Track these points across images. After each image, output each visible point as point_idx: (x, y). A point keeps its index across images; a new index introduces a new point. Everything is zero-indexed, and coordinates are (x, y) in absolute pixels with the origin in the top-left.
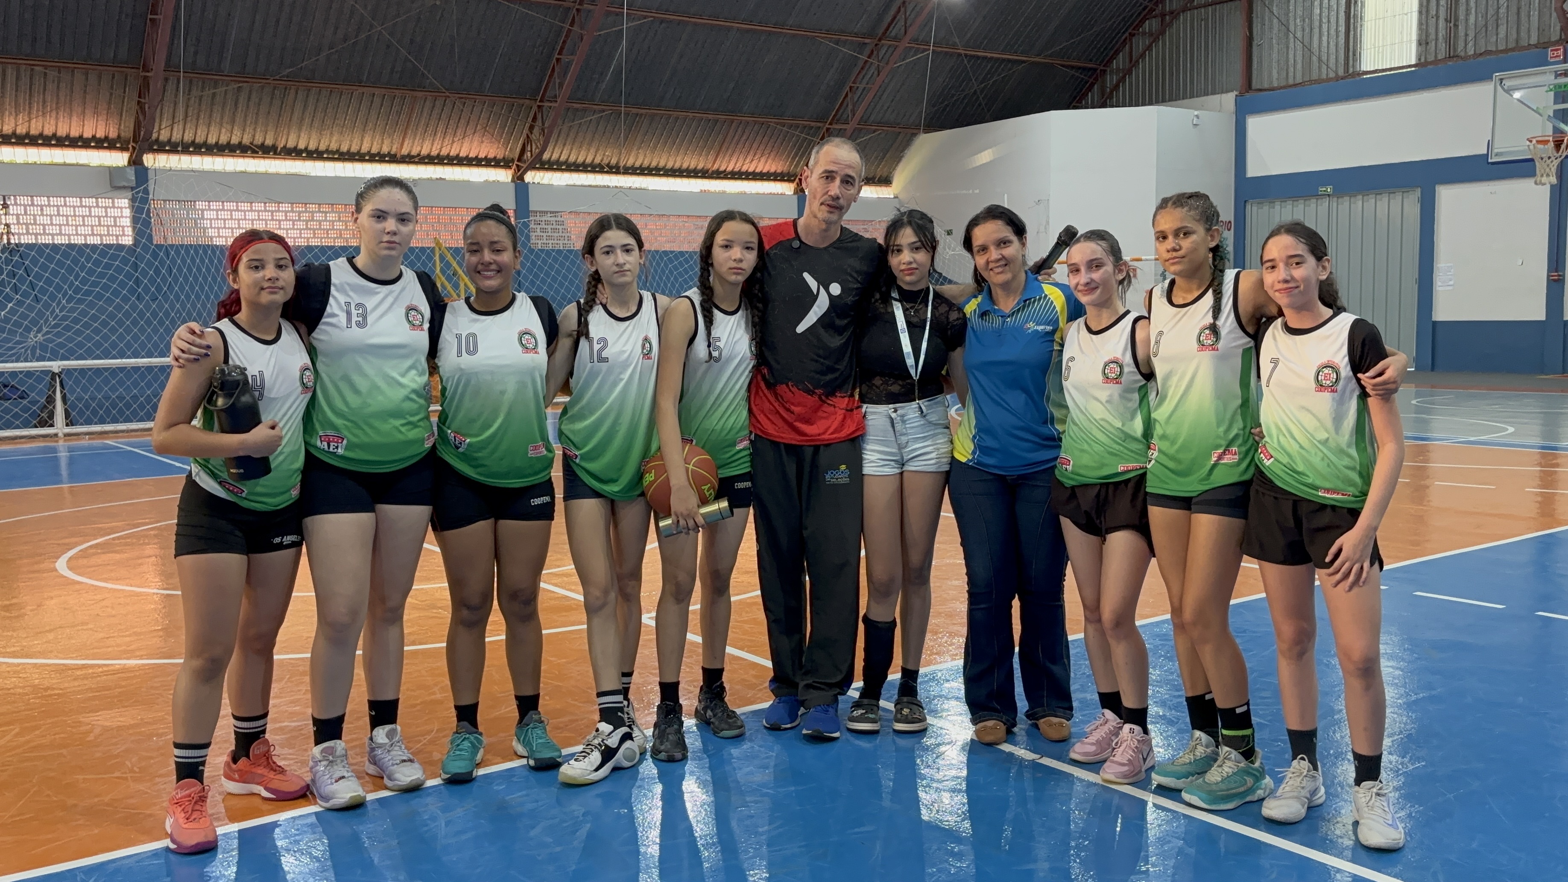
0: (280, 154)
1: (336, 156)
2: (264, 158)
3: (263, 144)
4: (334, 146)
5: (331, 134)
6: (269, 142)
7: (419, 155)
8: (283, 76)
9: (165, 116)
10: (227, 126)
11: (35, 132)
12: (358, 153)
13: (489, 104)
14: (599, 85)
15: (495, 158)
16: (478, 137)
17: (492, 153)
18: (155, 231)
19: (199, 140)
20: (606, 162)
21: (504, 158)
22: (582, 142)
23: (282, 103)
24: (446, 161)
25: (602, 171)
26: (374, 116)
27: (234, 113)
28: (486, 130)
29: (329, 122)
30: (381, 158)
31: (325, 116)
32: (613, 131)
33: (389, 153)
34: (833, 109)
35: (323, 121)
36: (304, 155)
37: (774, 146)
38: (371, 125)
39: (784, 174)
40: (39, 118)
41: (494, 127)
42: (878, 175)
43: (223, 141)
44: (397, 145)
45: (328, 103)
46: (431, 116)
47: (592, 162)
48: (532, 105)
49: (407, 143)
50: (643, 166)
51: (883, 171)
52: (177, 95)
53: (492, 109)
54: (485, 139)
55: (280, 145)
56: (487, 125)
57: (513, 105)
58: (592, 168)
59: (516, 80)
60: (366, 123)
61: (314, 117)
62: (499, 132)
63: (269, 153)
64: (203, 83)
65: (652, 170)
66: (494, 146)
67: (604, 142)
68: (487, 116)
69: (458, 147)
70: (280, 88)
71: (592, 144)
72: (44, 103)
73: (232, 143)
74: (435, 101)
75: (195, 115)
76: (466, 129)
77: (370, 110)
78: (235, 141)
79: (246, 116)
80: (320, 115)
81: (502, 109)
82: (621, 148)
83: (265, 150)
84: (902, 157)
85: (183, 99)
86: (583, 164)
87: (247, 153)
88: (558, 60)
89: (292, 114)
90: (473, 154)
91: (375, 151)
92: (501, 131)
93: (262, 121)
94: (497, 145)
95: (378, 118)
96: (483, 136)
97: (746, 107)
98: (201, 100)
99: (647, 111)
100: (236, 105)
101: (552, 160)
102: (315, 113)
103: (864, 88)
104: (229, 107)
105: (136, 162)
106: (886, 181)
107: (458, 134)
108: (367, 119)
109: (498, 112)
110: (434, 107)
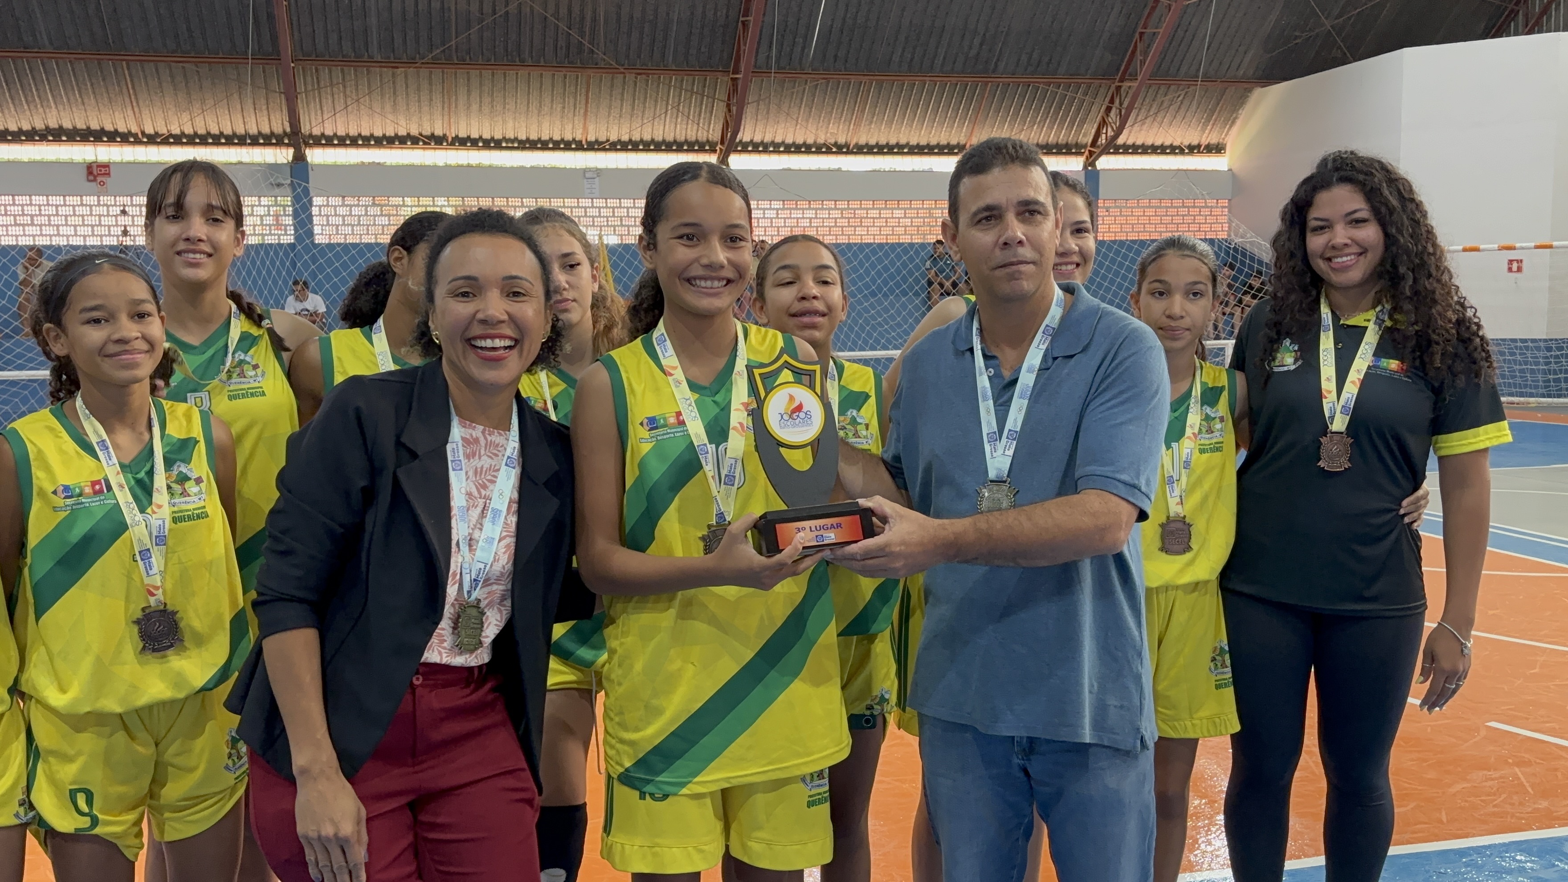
0: (452, 144)
1: (516, 145)
2: (435, 149)
3: (432, 134)
4: (510, 135)
5: (504, 122)
6: (439, 132)
7: (608, 141)
9: (325, 109)
10: (391, 117)
11: (201, 131)
12: (539, 140)
13: (676, 79)
14: (806, 51)
15: (697, 141)
16: (671, 117)
17: (692, 136)
18: (317, 230)
19: (366, 133)
20: (833, 141)
21: (708, 141)
22: (798, 118)
23: (443, 89)
24: (641, 147)
25: (829, 152)
26: (547, 101)
27: (394, 101)
28: (678, 110)
29: (499, 108)
30: (566, 145)
31: (492, 101)
32: (834, 103)
33: (574, 140)
34: (1122, 61)
35: (492, 106)
36: (481, 144)
37: (1049, 112)
38: (546, 109)
39: (1071, 145)
40: (202, 116)
41: (687, 105)
42: (1204, 142)
43: (390, 133)
44: (581, 131)
45: (493, 86)
46: (611, 96)
47: (815, 142)
48: (726, 79)
49: (591, 128)
50: (880, 143)
51: (1211, 137)
52: (332, 85)
53: (682, 86)
54: (679, 120)
55: (451, 135)
56: (679, 104)
57: (706, 80)
58: (817, 149)
59: (703, 49)
60: (540, 106)
61: (481, 102)
62: (695, 112)
63: (441, 144)
64: (355, 71)
65: (892, 147)
66: (692, 128)
67: (824, 118)
68: (677, 94)
69: (650, 130)
70: (437, 73)
71: (811, 120)
72: (203, 102)
73: (400, 134)
74: (612, 79)
75: (355, 105)
76: (655, 109)
77: (541, 92)
78: (402, 132)
79: (408, 105)
80: (487, 100)
81: (693, 84)
82: (847, 123)
83: (437, 141)
84: (1236, 118)
85: (339, 89)
86: (805, 144)
87: (418, 144)
88: (743, 23)
89: (456, 100)
90: (670, 138)
91: (557, 137)
92: (698, 110)
93: (425, 109)
94: (695, 127)
95: (552, 101)
96: (677, 117)
97: (1002, 65)
98: (357, 90)
99: (872, 77)
100: (394, 93)
101: (765, 141)
102: (481, 97)
103: (1154, 33)
104: (387, 96)
105: (299, 158)
106: (1217, 149)
107: (646, 116)
108: (540, 103)
109: (689, 88)
110: (612, 86)
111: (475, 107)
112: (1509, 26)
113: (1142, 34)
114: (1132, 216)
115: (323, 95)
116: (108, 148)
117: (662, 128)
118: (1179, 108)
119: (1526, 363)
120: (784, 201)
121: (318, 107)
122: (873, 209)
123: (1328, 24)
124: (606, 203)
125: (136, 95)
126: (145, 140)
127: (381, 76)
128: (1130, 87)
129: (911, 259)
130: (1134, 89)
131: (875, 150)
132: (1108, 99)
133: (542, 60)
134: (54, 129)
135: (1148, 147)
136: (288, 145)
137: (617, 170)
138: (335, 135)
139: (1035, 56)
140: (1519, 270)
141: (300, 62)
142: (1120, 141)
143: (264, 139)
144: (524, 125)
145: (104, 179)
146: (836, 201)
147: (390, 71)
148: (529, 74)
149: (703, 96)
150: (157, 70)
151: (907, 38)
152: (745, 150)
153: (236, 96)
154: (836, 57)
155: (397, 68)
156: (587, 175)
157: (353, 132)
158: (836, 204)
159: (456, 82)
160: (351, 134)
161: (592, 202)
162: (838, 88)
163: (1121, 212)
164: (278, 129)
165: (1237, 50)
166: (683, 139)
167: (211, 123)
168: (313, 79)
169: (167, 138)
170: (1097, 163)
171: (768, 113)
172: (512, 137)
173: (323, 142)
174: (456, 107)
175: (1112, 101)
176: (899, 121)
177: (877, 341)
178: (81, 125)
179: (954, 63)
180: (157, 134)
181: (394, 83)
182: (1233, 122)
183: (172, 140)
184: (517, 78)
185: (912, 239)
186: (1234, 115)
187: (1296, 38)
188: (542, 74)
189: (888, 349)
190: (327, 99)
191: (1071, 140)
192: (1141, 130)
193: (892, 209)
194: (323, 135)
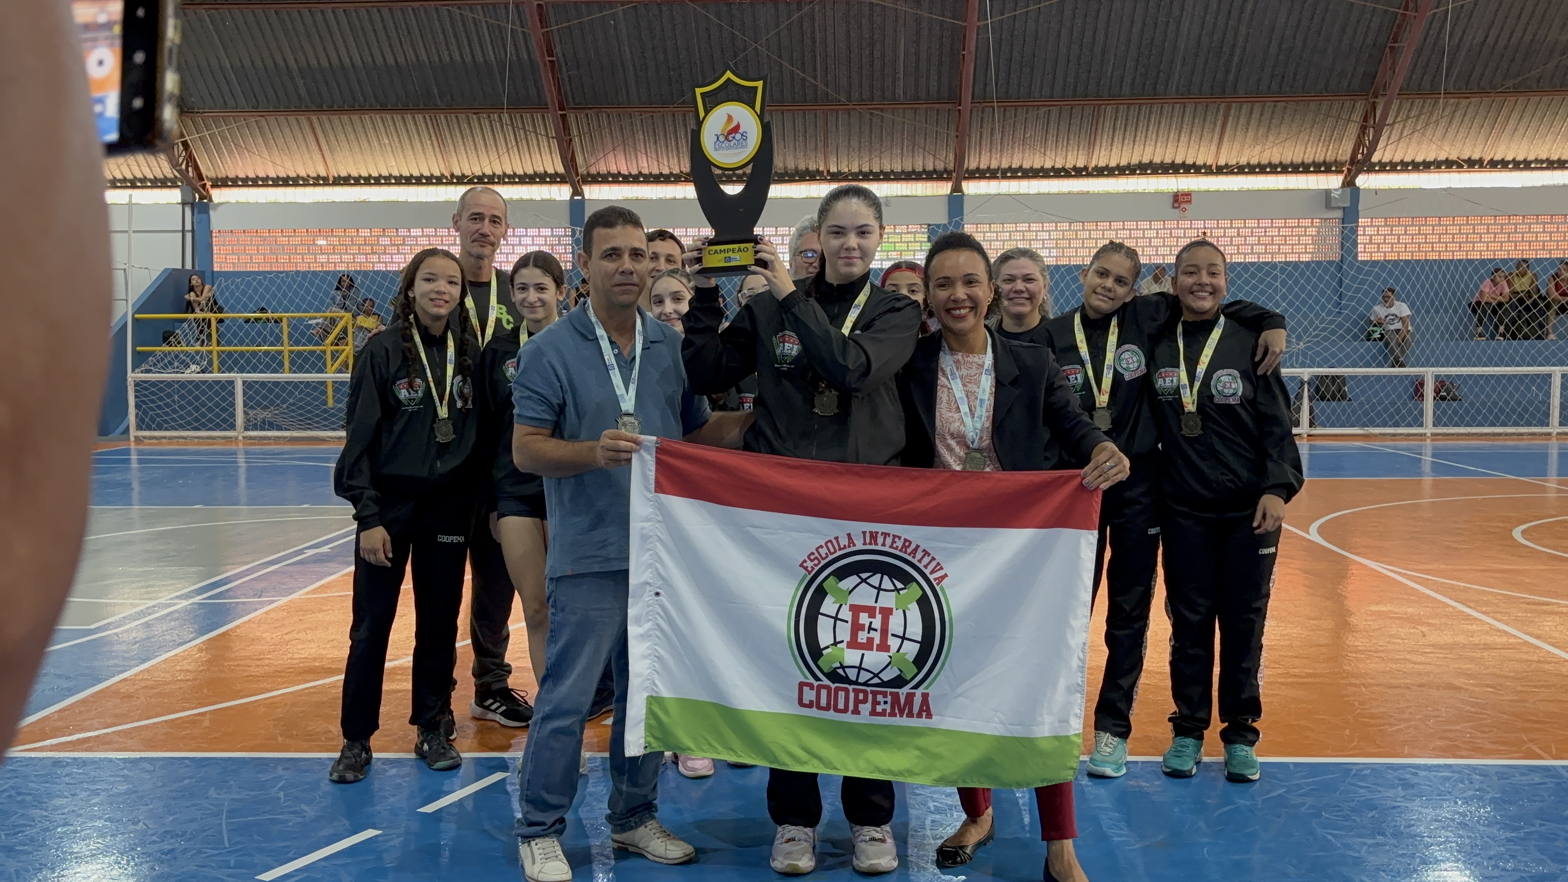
0: (1485, 167)
1: (1544, 165)
2: (1469, 172)
3: (1469, 158)
4: (1543, 156)
5: (1544, 144)
6: (1476, 156)
8: (1507, 88)
10: (1439, 143)
11: (1265, 161)
18: (1360, 248)
19: (1408, 159)
23: (1498, 115)
27: (1447, 129)
31: (1540, 125)
36: (1510, 165)
40: (1272, 149)
43: (1430, 158)
55: (1487, 158)
61: (1528, 127)
63: (1475, 167)
72: (1278, 135)
73: (1437, 159)
78: (1442, 157)
83: (1472, 164)
89: (1508, 125)
93: (1473, 134)
100: (1451, 122)
102: (1531, 122)
104: (1444, 124)
105: (1350, 183)
111: (1521, 131)
113: (1392, 49)
116: (1188, 179)
126: (1215, 171)
136: (1337, 172)
145: (1185, 206)
155: (1468, 98)
157: (1397, 159)
159: (1514, 108)
164: (1333, 158)
174: (1504, 131)
178: (1169, 160)
180: (1226, 166)
181: (1455, 112)
183: (1236, 170)
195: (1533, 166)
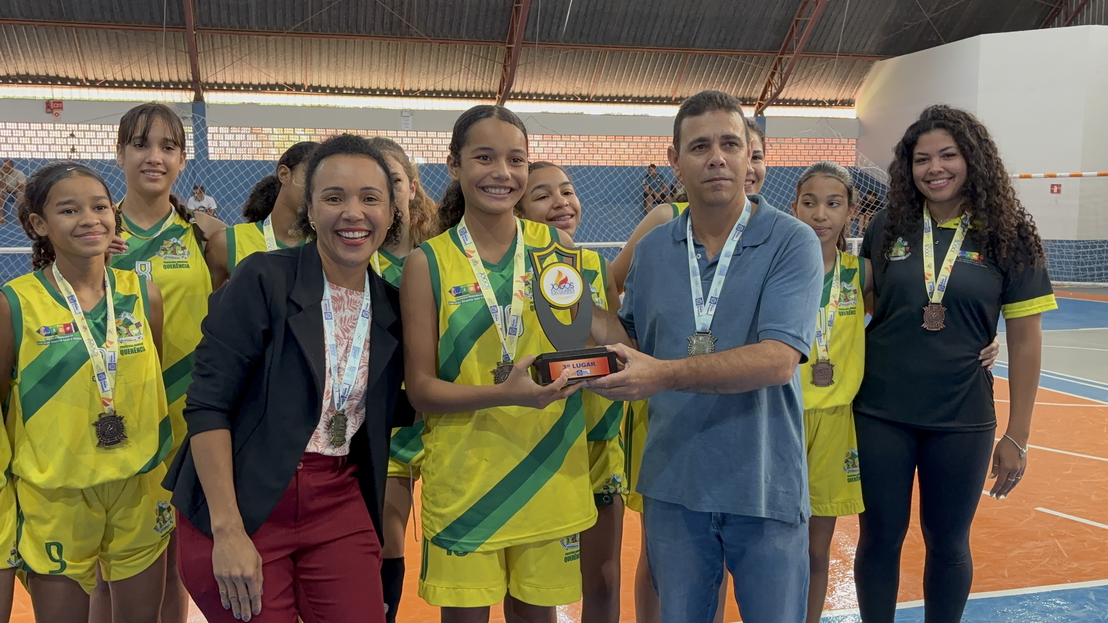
0: (308, 90)
1: (353, 92)
2: (295, 94)
3: (294, 84)
4: (349, 85)
5: (345, 75)
6: (298, 82)
7: (419, 90)
8: (297, 30)
9: (217, 64)
10: (264, 70)
11: (129, 79)
12: (370, 89)
13: (468, 47)
14: (560, 28)
15: (482, 92)
16: (464, 74)
17: (478, 88)
18: (211, 150)
19: (246, 82)
20: (578, 93)
21: (490, 91)
22: (554, 76)
23: (302, 51)
24: (442, 95)
25: (575, 100)
26: (376, 60)
27: (267, 60)
28: (469, 69)
29: (342, 65)
30: (389, 93)
31: (337, 60)
32: (580, 67)
33: (395, 89)
34: (783, 40)
35: (337, 65)
36: (328, 91)
37: (731, 75)
38: (375, 67)
39: (746, 99)
40: (129, 68)
41: (475, 66)
42: (840, 98)
43: (264, 82)
44: (399, 83)
45: (337, 50)
46: (421, 58)
47: (566, 94)
48: (504, 48)
49: (407, 81)
50: (612, 95)
51: (846, 96)
52: (222, 48)
53: (472, 52)
54: (470, 76)
55: (307, 84)
56: (470, 65)
57: (489, 48)
58: (567, 98)
59: (487, 27)
60: (371, 65)
61: (329, 61)
62: (481, 71)
63: (300, 91)
64: (240, 38)
65: (620, 98)
66: (478, 82)
67: (573, 76)
68: (468, 58)
69: (449, 83)
70: (298, 40)
71: (563, 78)
72: (130, 57)
73: (271, 83)
74: (423, 46)
75: (239, 62)
76: (453, 68)
77: (371, 55)
78: (272, 82)
79: (276, 62)
80: (333, 60)
81: (480, 51)
82: (589, 81)
83: (297, 88)
84: (862, 82)
85: (227, 50)
86: (558, 95)
87: (283, 90)
88: (516, 8)
89: (311, 59)
90: (463, 89)
91: (382, 87)
92: (483, 69)
93: (289, 65)
94: (481, 81)
95: (380, 61)
96: (468, 74)
97: (698, 42)
98: (240, 51)
99: (606, 49)
100: (267, 54)
101: (530, 92)
102: (329, 58)
103: (806, 21)
104: (262, 56)
105: (199, 99)
106: (849, 103)
107: (447, 73)
108: (371, 62)
109: (477, 54)
110: (422, 51)
111: (324, 64)
112: (1054, 20)
113: (797, 21)
114: (788, 149)
115: (216, 54)
116: (61, 89)
117: (457, 82)
118: (823, 73)
119: (1062, 257)
120: (543, 135)
121: (213, 63)
122: (606, 141)
123: (928, 16)
124: (417, 134)
125: (82, 52)
126: (88, 84)
127: (258, 41)
128: (788, 58)
129: (633, 178)
130: (791, 60)
131: (608, 100)
132: (772, 67)
133: (373, 32)
134: (23, 75)
135: (800, 101)
136: (191, 90)
137: (425, 111)
138: (225, 83)
139: (722, 36)
140: (1059, 191)
141: (200, 31)
142: (781, 96)
143: (173, 85)
144: (359, 78)
145: (58, 111)
146: (580, 136)
147: (264, 38)
148: (363, 42)
149: (487, 59)
150: (97, 34)
151: (632, 21)
152: (516, 98)
153: (154, 54)
154: (581, 33)
155: (270, 36)
156: (404, 114)
157: (237, 81)
158: (580, 138)
159: (311, 46)
160: (236, 83)
161: (407, 134)
162: (583, 55)
163: (780, 146)
164: (184, 78)
165: (864, 34)
166: (472, 90)
167: (135, 73)
168: (209, 42)
169: (104, 83)
170: (764, 112)
171: (533, 72)
172: (351, 87)
173: (216, 88)
174: (311, 64)
175: (775, 68)
176: (626, 80)
177: (608, 235)
178: (42, 73)
179: (665, 39)
180: (97, 80)
181: (267, 46)
182: (860, 85)
183: (107, 85)
184: (355, 44)
185: (633, 163)
186: (861, 80)
187: (906, 25)
188: (372, 42)
189: (616, 241)
190: (219, 57)
191: (746, 95)
192: (795, 89)
193: (620, 142)
194: (216, 82)
195: (345, 92)
